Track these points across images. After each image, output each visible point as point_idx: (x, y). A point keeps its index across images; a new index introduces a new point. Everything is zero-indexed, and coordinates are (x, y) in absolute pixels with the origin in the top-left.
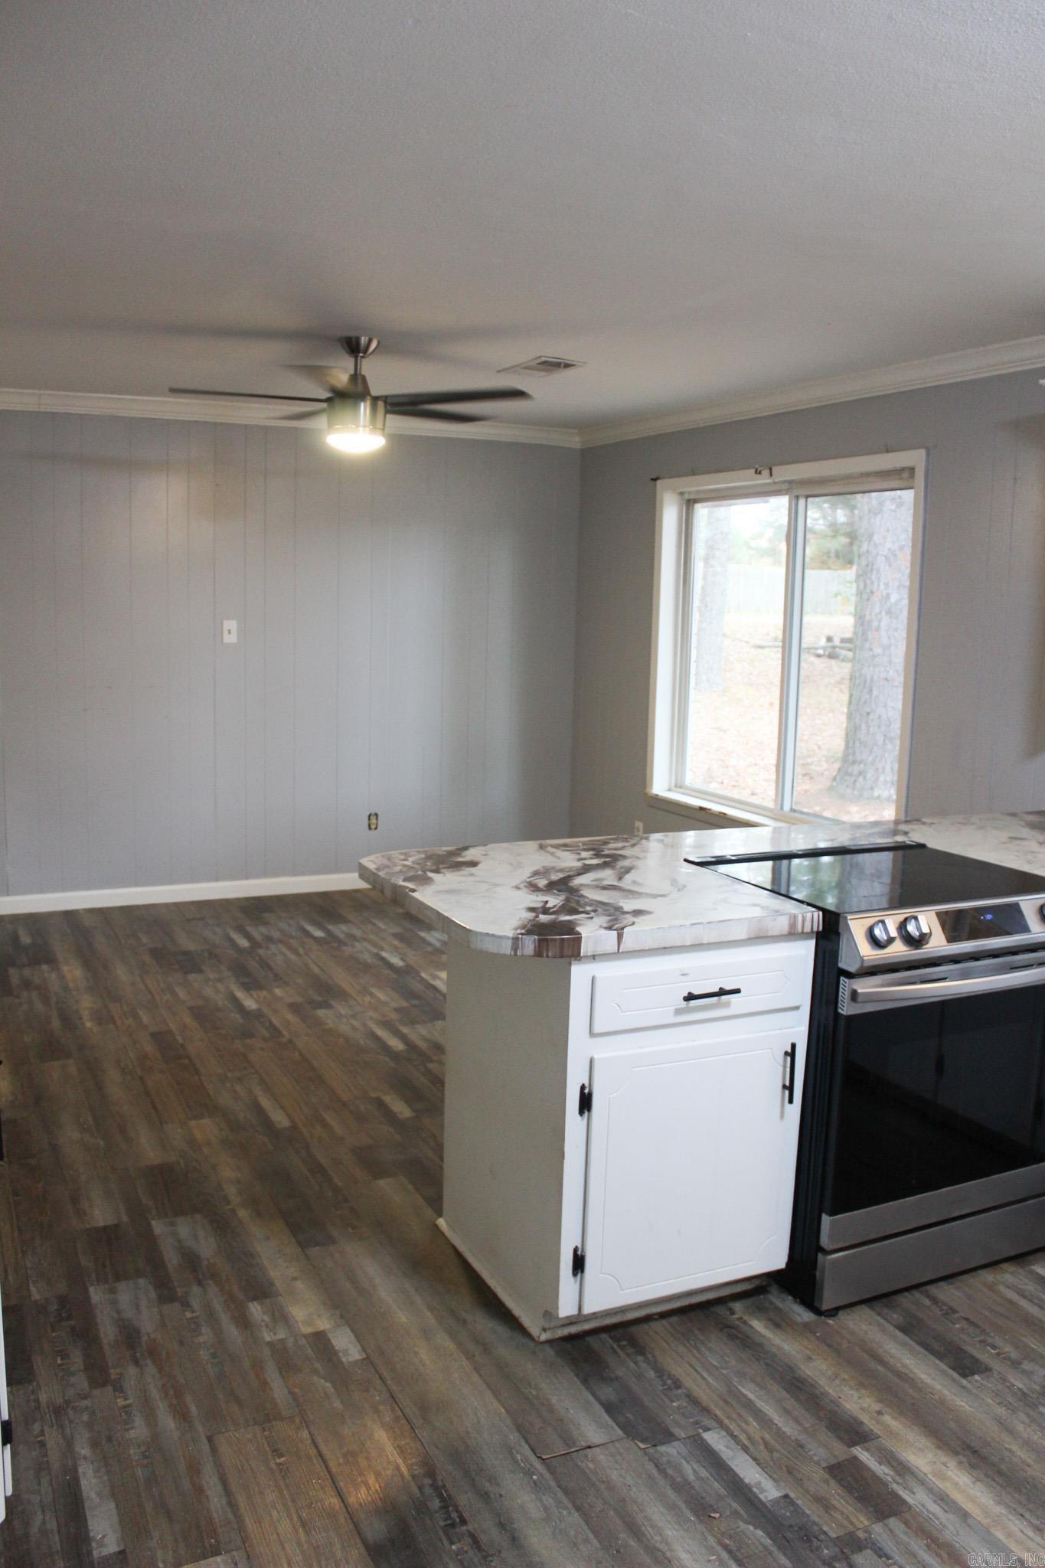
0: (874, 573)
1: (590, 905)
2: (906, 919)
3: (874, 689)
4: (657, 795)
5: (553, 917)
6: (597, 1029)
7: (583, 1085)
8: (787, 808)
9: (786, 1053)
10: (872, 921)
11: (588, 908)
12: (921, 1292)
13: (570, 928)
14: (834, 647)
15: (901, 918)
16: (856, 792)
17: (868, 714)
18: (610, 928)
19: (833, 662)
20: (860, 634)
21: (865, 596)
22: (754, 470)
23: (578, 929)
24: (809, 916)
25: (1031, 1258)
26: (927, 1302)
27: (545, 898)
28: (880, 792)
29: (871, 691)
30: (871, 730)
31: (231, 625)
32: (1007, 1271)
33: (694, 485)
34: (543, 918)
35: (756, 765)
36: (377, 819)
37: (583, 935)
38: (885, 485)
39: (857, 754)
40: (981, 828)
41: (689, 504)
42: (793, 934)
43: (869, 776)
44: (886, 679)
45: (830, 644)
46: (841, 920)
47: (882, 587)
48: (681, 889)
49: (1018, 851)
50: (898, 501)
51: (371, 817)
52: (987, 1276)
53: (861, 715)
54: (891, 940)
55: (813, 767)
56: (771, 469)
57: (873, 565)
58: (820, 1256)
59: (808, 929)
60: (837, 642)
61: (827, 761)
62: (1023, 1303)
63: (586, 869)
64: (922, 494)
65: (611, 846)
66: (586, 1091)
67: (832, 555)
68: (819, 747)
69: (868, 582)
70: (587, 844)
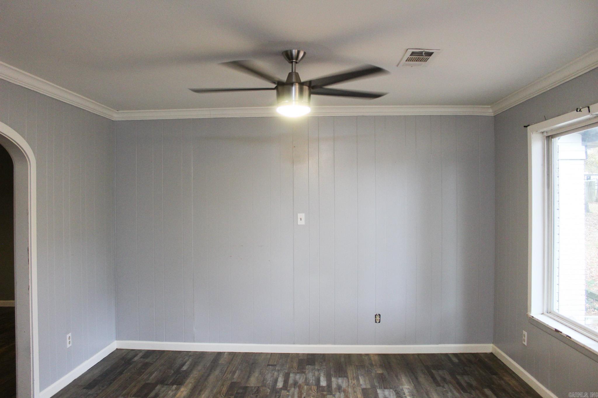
4: (534, 317)
31: (301, 215)
33: (547, 126)
36: (380, 317)
41: (549, 138)
51: (377, 316)
56: (589, 107)
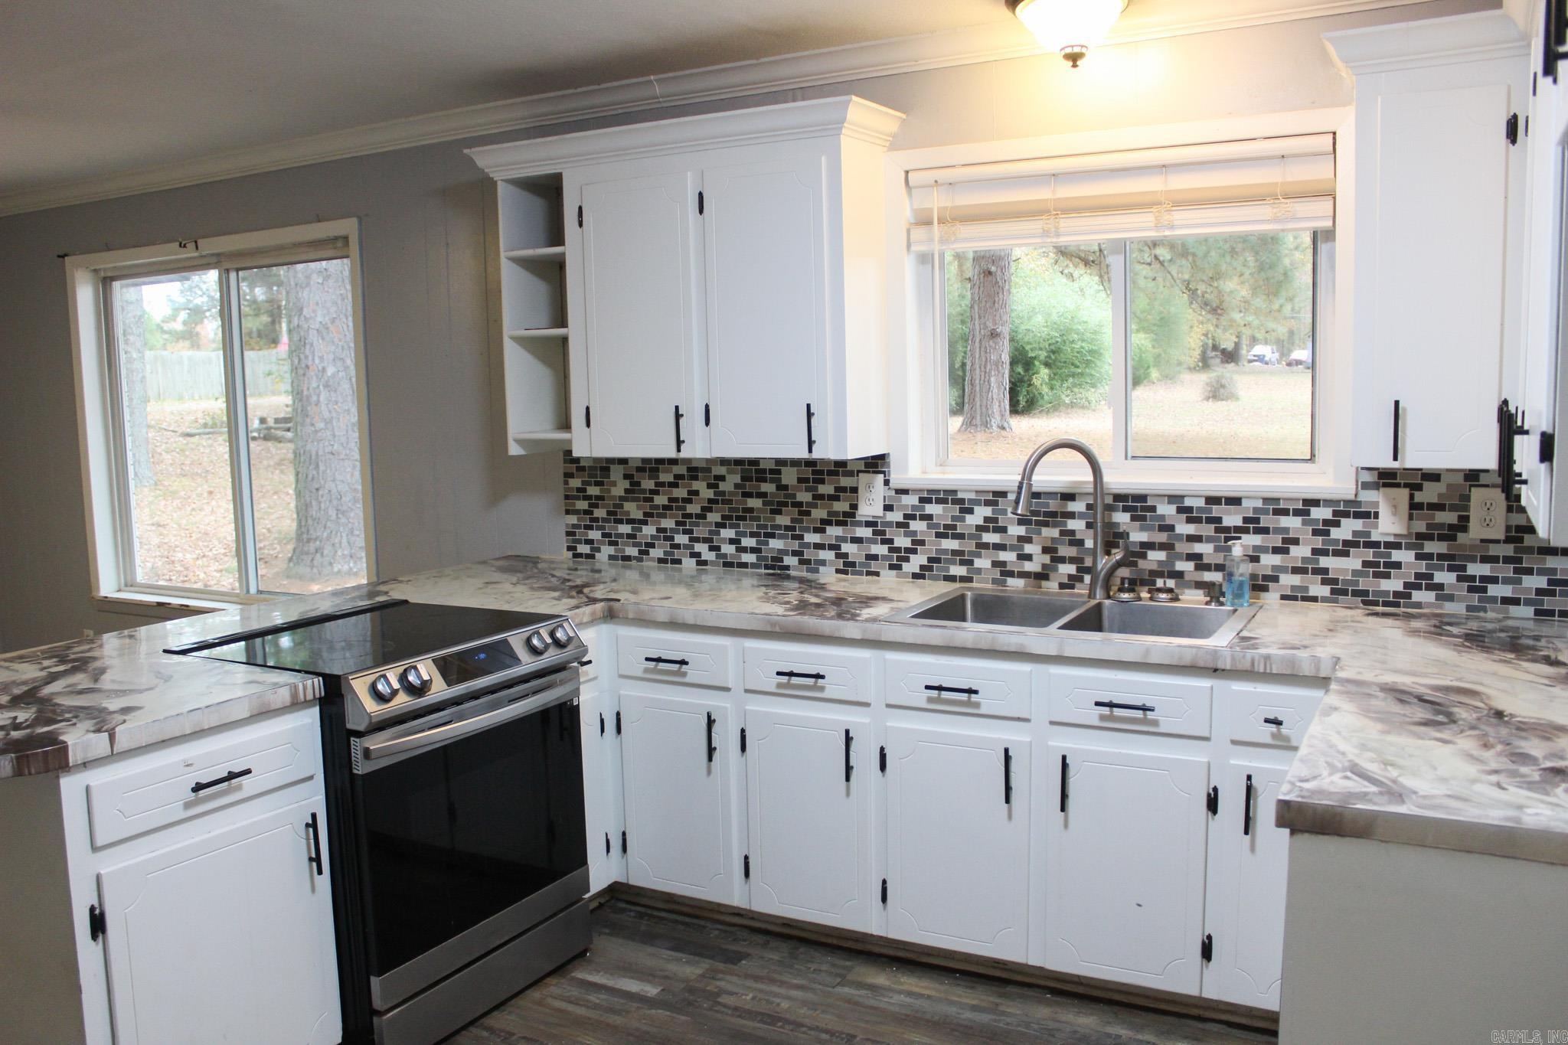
0: (308, 347)
1: (69, 712)
2: (405, 670)
3: (320, 463)
4: (106, 597)
5: (28, 731)
6: (99, 843)
7: (92, 906)
8: (253, 590)
9: (307, 825)
10: (373, 677)
11: (67, 716)
12: (476, 1027)
13: (52, 739)
14: (269, 429)
15: (401, 670)
16: (315, 570)
17: (317, 490)
18: (98, 731)
19: (269, 444)
20: (299, 411)
21: (301, 372)
22: (178, 243)
23: (62, 738)
24: (309, 682)
25: (570, 967)
26: (485, 1034)
27: (13, 714)
28: (340, 567)
29: (317, 466)
30: (323, 506)
32: (551, 985)
33: (109, 261)
34: (15, 734)
35: (204, 556)
37: (69, 743)
38: (319, 255)
39: (311, 532)
40: (456, 578)
41: (105, 283)
42: (296, 704)
43: (326, 552)
44: (332, 454)
45: (264, 426)
46: (343, 681)
47: (317, 361)
48: (168, 679)
49: (496, 594)
50: (325, 273)
52: (535, 994)
53: (311, 492)
54: (395, 693)
55: (266, 551)
56: (196, 242)
57: (305, 339)
58: (376, 1020)
59: (310, 697)
60: (271, 422)
61: (279, 543)
62: (571, 1008)
63: (53, 678)
64: (359, 263)
65: (76, 649)
66: (97, 912)
67: (255, 335)
68: (269, 530)
69: (302, 356)
70: (46, 652)
